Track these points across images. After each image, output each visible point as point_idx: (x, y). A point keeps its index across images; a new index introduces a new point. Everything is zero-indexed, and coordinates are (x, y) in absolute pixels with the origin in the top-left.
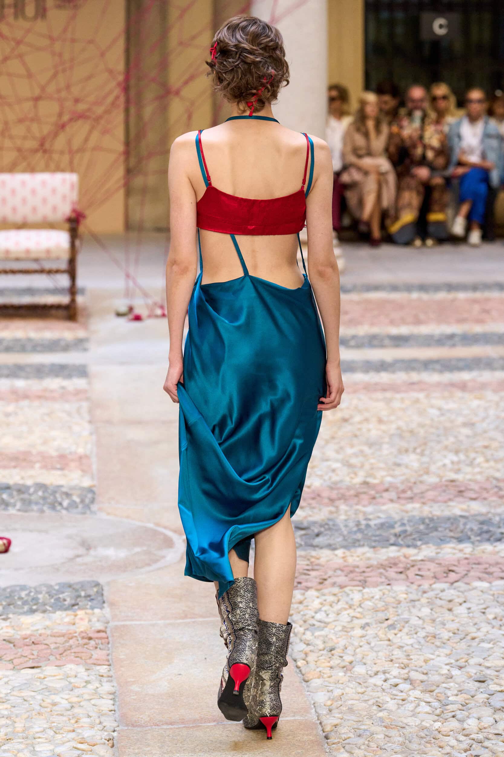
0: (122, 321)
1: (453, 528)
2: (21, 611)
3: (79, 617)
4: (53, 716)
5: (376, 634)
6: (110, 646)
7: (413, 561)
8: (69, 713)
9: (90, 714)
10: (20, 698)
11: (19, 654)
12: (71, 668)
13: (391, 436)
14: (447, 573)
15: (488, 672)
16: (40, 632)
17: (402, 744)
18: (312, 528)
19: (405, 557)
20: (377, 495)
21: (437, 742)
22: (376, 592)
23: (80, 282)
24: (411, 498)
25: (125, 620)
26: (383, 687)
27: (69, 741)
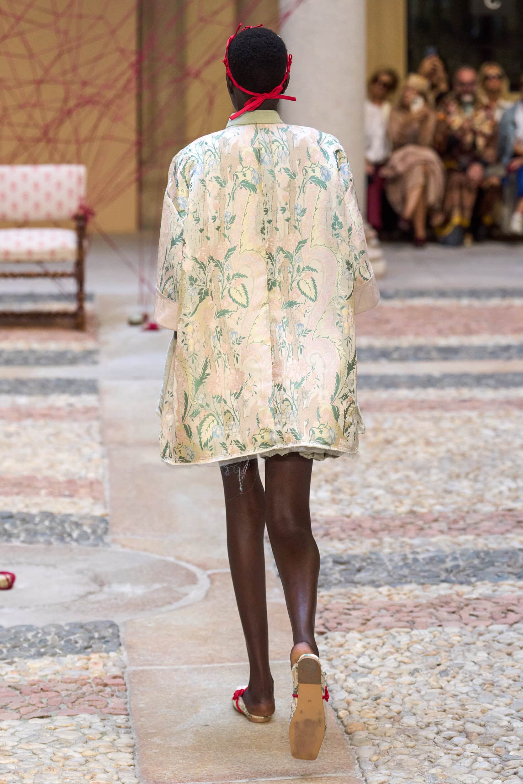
0: (136, 331)
1: (511, 563)
2: (28, 654)
3: (92, 660)
4: (65, 771)
5: (427, 681)
6: (127, 693)
7: (467, 599)
8: (83, 768)
9: (107, 770)
10: (28, 752)
11: (26, 702)
12: (84, 718)
13: (441, 459)
14: (506, 613)
16: (49, 677)
18: (353, 562)
19: (458, 594)
20: (426, 526)
22: (425, 634)
23: (89, 287)
24: (464, 529)
25: (144, 665)
26: (436, 740)
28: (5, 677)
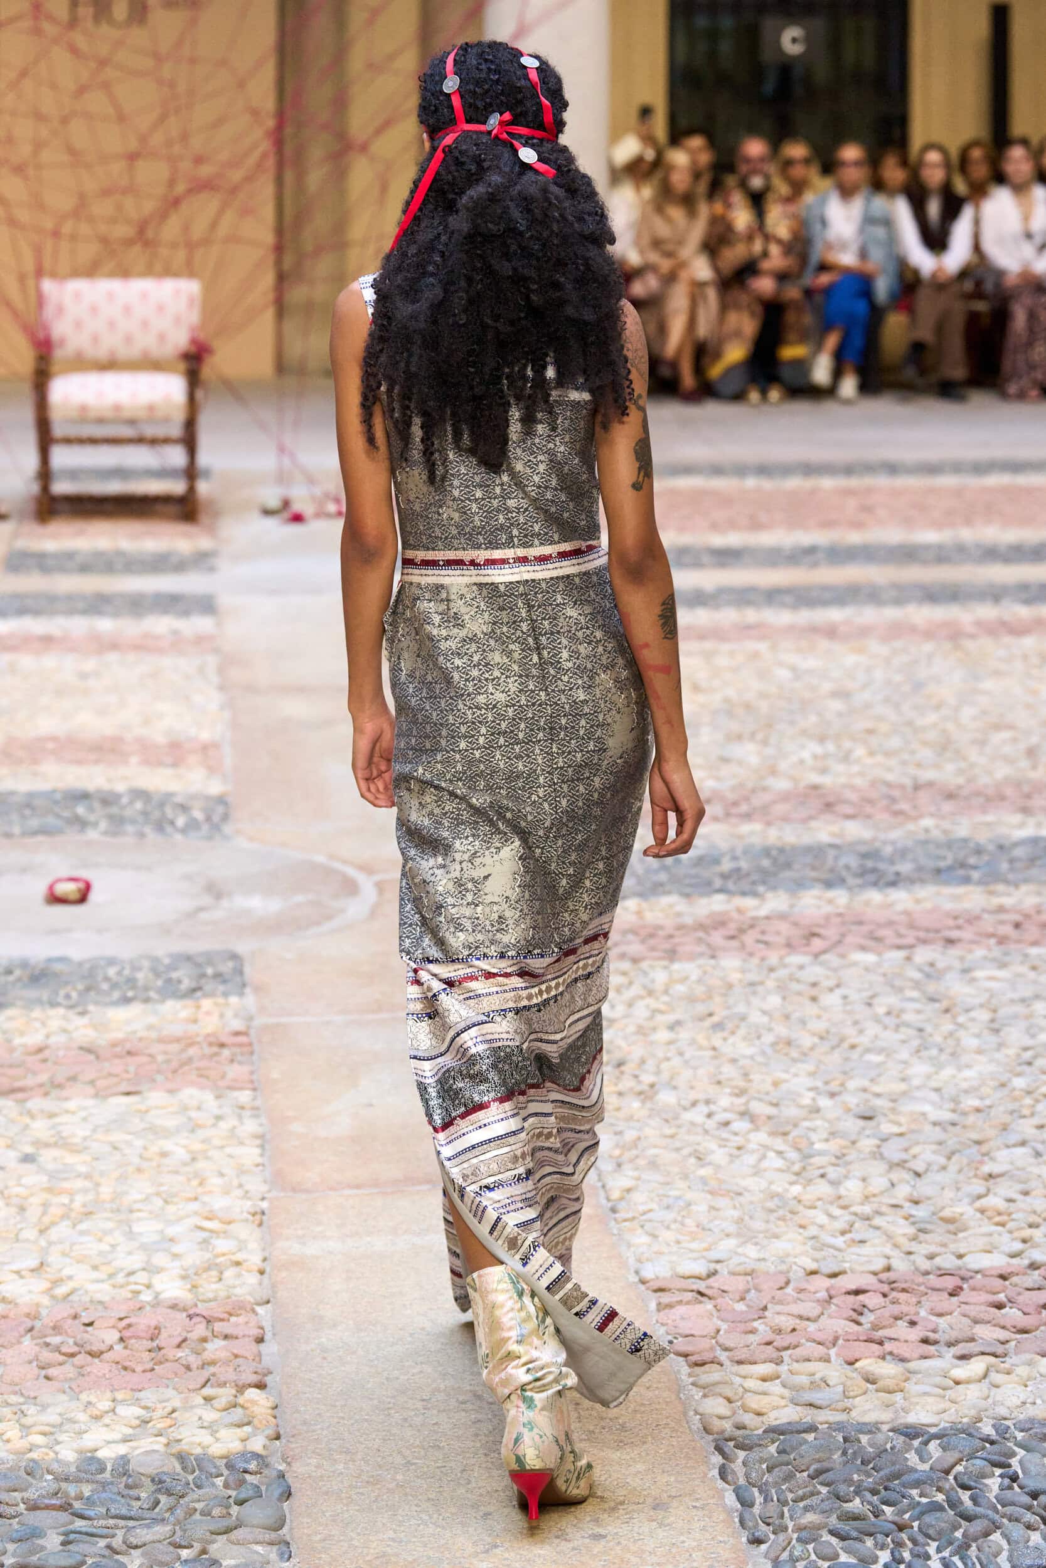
0: (272, 525)
1: (816, 864)
2: (108, 1000)
3: (203, 1009)
4: (161, 1173)
5: (693, 1039)
6: (255, 1057)
7: (752, 918)
8: (187, 1169)
9: (225, 1171)
10: (107, 1145)
11: (105, 1071)
12: (190, 1094)
14: (808, 939)
15: (879, 1102)
16: (139, 1034)
17: (740, 1221)
19: (739, 911)
21: (796, 1218)
22: (692, 969)
23: (204, 459)
24: (748, 815)
25: (280, 1016)
26: (706, 1127)
27: (188, 1216)
28: (75, 1035)
